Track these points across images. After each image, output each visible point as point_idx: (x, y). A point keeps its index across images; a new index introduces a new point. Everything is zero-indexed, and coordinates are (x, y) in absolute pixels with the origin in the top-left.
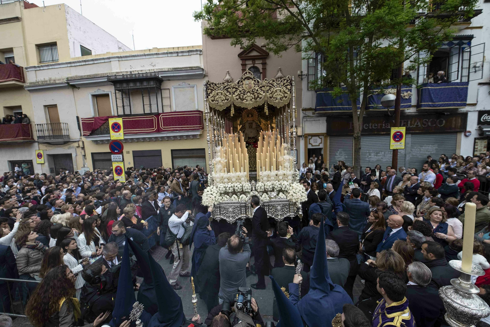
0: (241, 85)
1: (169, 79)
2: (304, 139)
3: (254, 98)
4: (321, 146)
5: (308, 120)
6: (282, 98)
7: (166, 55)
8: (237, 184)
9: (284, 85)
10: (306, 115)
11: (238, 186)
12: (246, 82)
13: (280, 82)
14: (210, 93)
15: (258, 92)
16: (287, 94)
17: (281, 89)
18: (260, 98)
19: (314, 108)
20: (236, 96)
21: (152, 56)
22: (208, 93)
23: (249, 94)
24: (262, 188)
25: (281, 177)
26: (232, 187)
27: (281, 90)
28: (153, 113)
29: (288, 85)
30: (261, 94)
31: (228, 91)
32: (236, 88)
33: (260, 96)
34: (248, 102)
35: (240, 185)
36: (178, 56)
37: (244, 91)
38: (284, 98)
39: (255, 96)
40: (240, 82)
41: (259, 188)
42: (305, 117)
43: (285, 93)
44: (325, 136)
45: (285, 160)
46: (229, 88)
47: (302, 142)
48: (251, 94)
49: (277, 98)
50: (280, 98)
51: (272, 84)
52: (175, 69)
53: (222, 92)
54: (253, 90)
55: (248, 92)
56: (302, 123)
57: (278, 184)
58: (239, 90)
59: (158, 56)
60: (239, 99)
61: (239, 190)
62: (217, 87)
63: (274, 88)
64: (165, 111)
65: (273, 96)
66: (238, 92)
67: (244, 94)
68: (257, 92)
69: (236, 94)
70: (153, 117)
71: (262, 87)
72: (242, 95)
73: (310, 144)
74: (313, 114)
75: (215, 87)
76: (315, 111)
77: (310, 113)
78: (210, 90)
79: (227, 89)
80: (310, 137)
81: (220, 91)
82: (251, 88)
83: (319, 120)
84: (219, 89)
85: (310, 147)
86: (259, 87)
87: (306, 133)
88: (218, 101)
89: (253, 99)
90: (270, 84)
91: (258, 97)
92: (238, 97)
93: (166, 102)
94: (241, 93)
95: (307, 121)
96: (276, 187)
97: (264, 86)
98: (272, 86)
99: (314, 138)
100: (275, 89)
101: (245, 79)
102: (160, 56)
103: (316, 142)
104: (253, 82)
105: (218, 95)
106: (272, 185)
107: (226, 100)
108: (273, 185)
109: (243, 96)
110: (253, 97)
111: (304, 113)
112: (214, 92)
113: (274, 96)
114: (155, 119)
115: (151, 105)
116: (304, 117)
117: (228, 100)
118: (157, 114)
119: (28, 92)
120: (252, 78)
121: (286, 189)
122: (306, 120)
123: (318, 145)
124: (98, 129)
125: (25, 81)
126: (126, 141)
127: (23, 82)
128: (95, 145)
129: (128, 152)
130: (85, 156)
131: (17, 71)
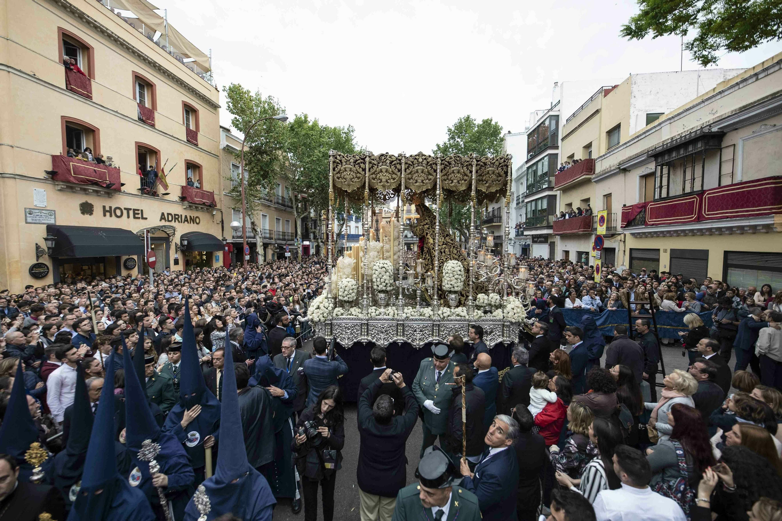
1: (735, 127)
7: (737, 88)
21: (713, 99)
28: (695, 191)
36: (757, 79)
52: (744, 107)
59: (723, 95)
64: (723, 184)
70: (694, 197)
93: (727, 169)
102: (726, 93)
114: (697, 199)
115: (694, 179)
118: (700, 192)
119: (595, 183)
124: (634, 219)
125: (594, 173)
126: (664, 234)
127: (592, 174)
128: (635, 239)
129: (665, 251)
130: (625, 251)
131: (589, 165)
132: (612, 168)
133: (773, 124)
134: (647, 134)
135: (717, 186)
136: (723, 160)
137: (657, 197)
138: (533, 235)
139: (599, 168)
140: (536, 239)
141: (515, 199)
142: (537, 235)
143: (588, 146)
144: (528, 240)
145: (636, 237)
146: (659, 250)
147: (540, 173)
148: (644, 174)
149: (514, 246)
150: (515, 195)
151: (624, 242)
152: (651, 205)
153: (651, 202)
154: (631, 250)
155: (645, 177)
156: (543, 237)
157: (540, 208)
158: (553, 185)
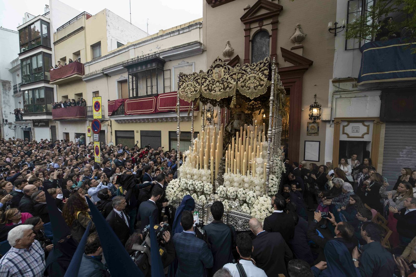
0: (210, 74)
1: (171, 59)
2: (333, 126)
3: (224, 89)
4: (367, 138)
5: (343, 96)
6: (257, 86)
7: (169, 36)
8: (198, 182)
9: (260, 70)
10: (340, 90)
11: (198, 185)
12: (216, 70)
13: (255, 67)
14: (181, 85)
15: (228, 81)
16: (263, 81)
17: (256, 75)
18: (230, 88)
19: (357, 77)
20: (205, 87)
21: (158, 39)
22: (180, 85)
23: (218, 84)
24: (223, 193)
25: (246, 185)
26: (192, 184)
27: (255, 77)
28: (153, 94)
29: (265, 70)
30: (231, 84)
31: (197, 82)
32: (206, 79)
33: (230, 85)
34: (216, 93)
35: (200, 185)
36: (179, 34)
37: (213, 81)
38: (259, 87)
39: (224, 86)
40: (210, 72)
41: (219, 192)
42: (337, 92)
43: (261, 80)
44: (375, 122)
45: (256, 164)
46: (198, 79)
47: (329, 131)
48: (220, 83)
49: (250, 87)
50: (254, 87)
51: (245, 70)
53: (192, 83)
54: (223, 79)
55: (217, 82)
56: (332, 102)
57: (241, 193)
58: (208, 81)
59: (163, 38)
60: (208, 90)
61: (198, 190)
62: (188, 78)
63: (247, 74)
64: (166, 92)
65: (245, 85)
66: (207, 82)
67: (213, 85)
68: (226, 82)
69: (205, 84)
70: (153, 98)
71: (233, 74)
72: (211, 85)
73: (344, 133)
74: (353, 87)
75: (187, 79)
76: (359, 82)
77: (348, 86)
78: (181, 82)
79: (197, 80)
80: (346, 124)
81: (190, 82)
82: (221, 77)
83: (365, 96)
84: (190, 80)
85: (343, 138)
86: (230, 75)
87: (338, 116)
88: (187, 93)
89: (222, 89)
90: (243, 70)
91: (228, 86)
92: (206, 88)
93: (167, 83)
94: (210, 83)
95: (341, 97)
96: (239, 196)
97: (235, 74)
98: (245, 73)
99: (352, 125)
100: (248, 76)
101: (215, 67)
102: (165, 37)
103: (357, 132)
104: (223, 69)
105: (188, 86)
106: (235, 193)
107: (195, 92)
108: (237, 192)
109: (212, 87)
110: (222, 87)
111: (336, 87)
112: (185, 83)
113: (247, 85)
114: (155, 99)
115: (152, 86)
116: (335, 92)
117: (196, 91)
118: (156, 95)
119: (85, 82)
120: (223, 65)
121: (250, 202)
122: (338, 96)
123: (360, 136)
124: (117, 110)
125: (84, 74)
126: (136, 121)
127: (82, 75)
128: (118, 124)
129: (137, 132)
130: (111, 132)
131: (79, 67)
132: (98, 72)
133: (187, 61)
134: (120, 52)
135: (163, 93)
136: (165, 78)
137: (131, 96)
138: (33, 120)
139: (88, 70)
140: (37, 123)
141: (12, 88)
142: (38, 120)
143: (77, 54)
144: (30, 125)
145: (119, 123)
146: (133, 131)
147: (35, 66)
148: (120, 80)
149: (15, 130)
150: (12, 85)
151: (111, 126)
152: (127, 101)
153: (127, 99)
154: (116, 131)
155: (121, 82)
156: (44, 122)
157: (37, 97)
158: (49, 79)
